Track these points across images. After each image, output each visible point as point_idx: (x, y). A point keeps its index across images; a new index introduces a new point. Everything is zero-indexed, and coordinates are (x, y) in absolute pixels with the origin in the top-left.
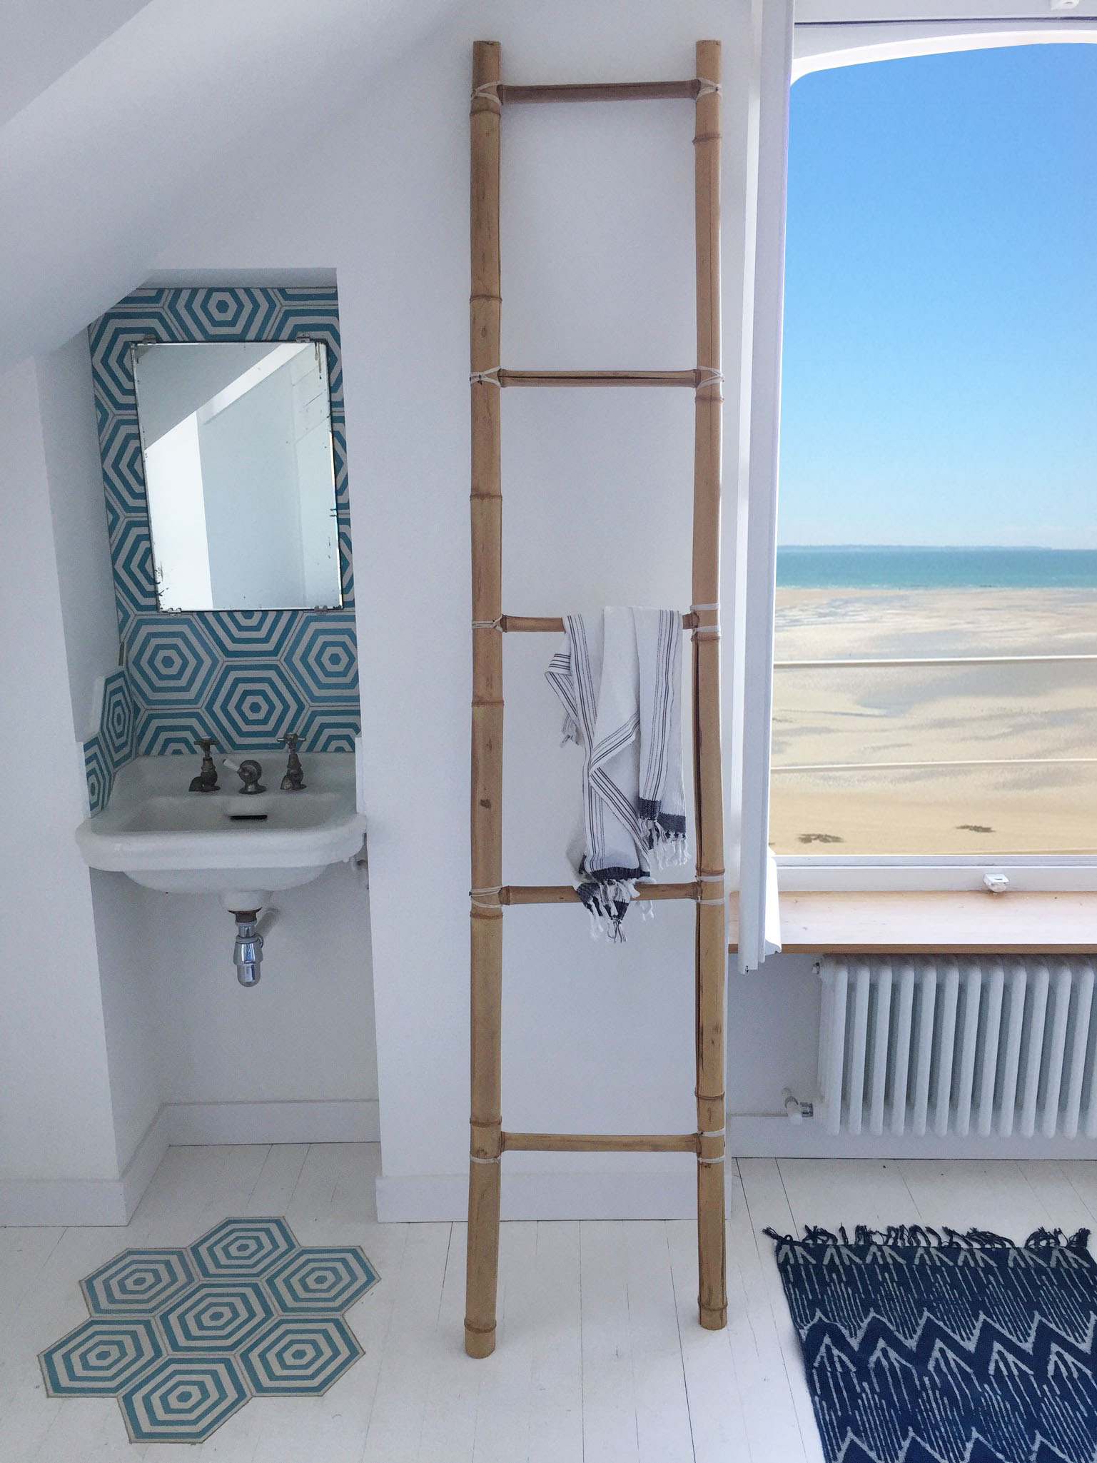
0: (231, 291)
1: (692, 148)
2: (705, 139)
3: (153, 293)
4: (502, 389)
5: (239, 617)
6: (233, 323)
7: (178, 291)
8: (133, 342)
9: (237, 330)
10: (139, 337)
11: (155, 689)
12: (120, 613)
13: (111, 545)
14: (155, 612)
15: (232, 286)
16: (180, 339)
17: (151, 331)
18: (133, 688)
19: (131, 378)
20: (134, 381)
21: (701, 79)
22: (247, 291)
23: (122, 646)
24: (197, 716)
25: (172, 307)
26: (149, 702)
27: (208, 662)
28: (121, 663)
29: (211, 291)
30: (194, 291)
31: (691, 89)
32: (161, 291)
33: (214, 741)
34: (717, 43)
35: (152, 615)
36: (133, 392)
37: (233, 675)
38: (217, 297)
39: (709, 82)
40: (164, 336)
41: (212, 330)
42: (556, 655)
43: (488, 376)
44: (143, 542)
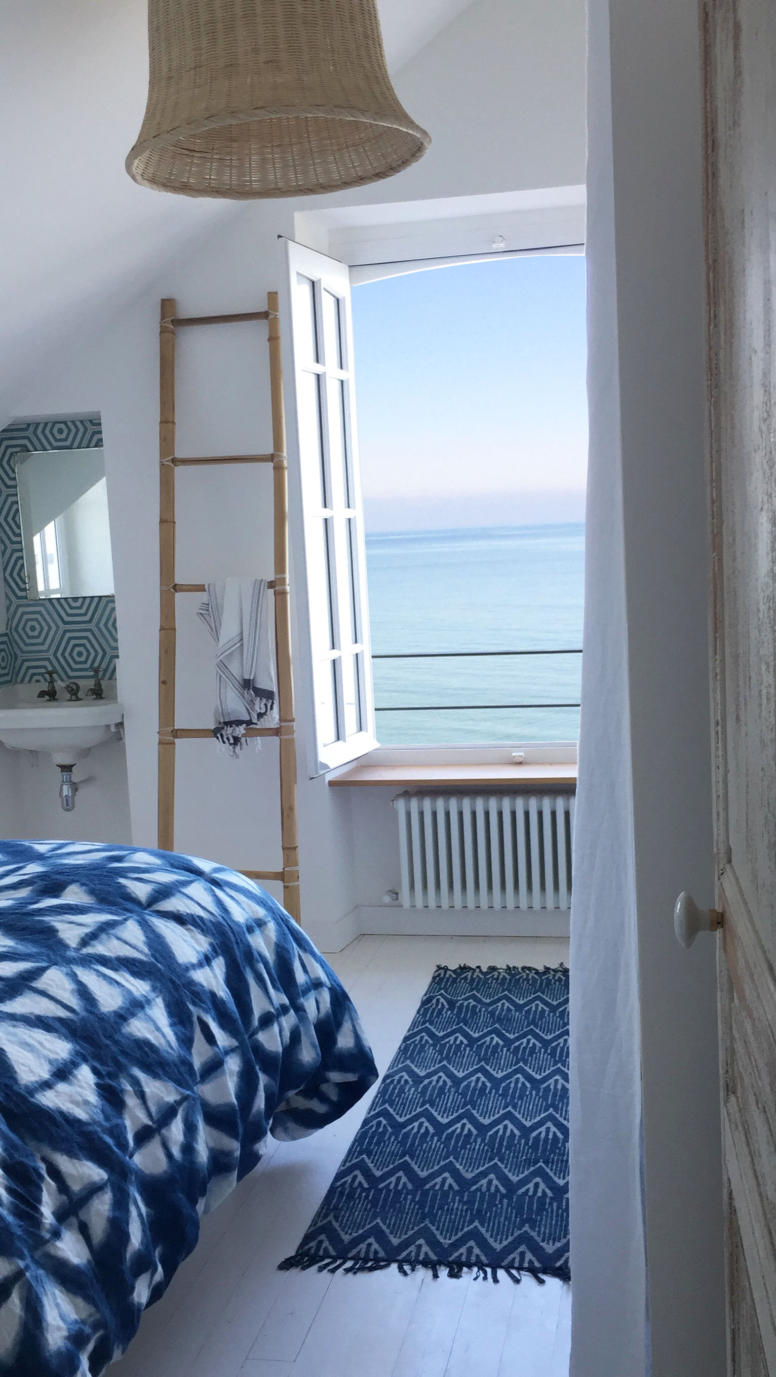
0: (65, 423)
1: (268, 344)
2: (273, 339)
3: (25, 426)
4: (176, 468)
5: (70, 601)
6: (66, 440)
7: (38, 424)
8: (15, 452)
9: (68, 443)
10: (18, 449)
11: (26, 644)
12: (8, 601)
13: (3, 563)
14: (26, 600)
15: (65, 420)
16: (39, 449)
17: (25, 446)
18: (14, 644)
19: (14, 471)
20: (15, 473)
21: (269, 311)
22: (73, 422)
23: (8, 620)
24: (48, 659)
25: (35, 433)
26: (23, 652)
27: (54, 628)
28: (7, 629)
29: (54, 423)
30: (46, 424)
31: (265, 315)
32: (29, 425)
33: (55, 671)
34: (276, 293)
35: (24, 601)
36: (14, 479)
37: (68, 635)
38: (57, 426)
39: (272, 312)
40: (31, 448)
41: (55, 444)
42: (203, 604)
43: (166, 461)
44: (20, 561)
